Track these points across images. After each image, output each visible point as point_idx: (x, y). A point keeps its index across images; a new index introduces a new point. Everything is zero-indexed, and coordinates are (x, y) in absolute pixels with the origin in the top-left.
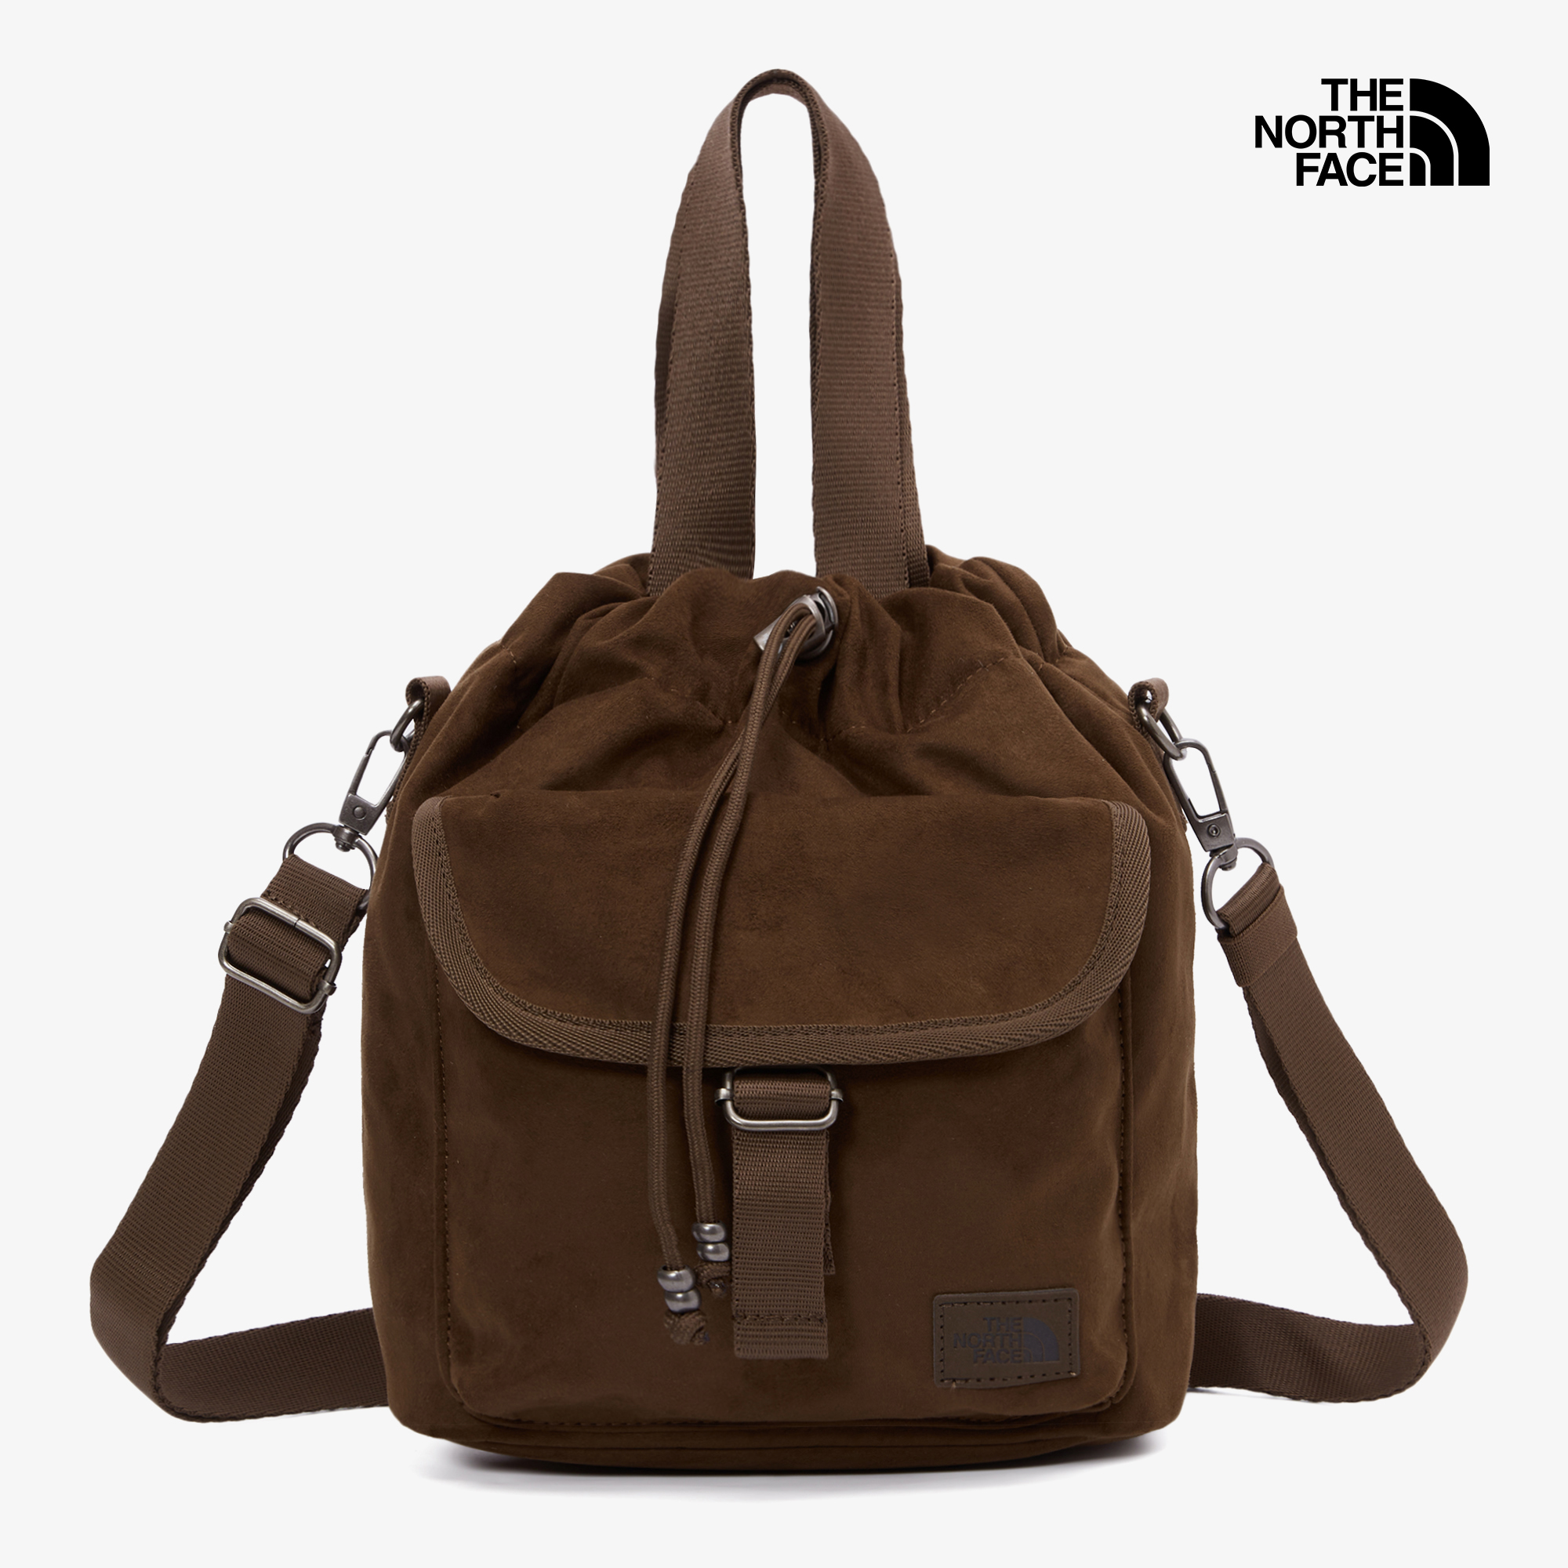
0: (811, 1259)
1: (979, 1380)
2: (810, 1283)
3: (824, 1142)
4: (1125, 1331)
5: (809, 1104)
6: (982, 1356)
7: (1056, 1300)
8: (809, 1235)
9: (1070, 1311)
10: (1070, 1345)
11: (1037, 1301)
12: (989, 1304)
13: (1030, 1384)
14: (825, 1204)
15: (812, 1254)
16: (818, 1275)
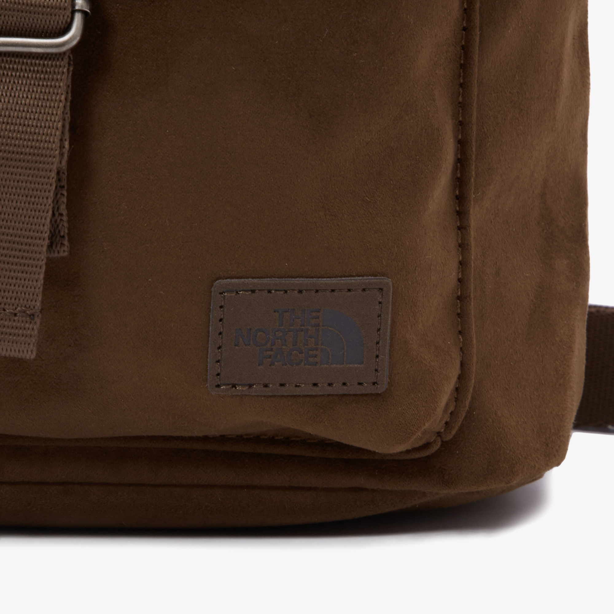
0: (31, 233)
1: (266, 386)
2: (26, 268)
3: (65, 70)
4: (460, 332)
5: (45, 17)
6: (270, 357)
7: (364, 290)
8: (33, 199)
9: (380, 303)
10: (378, 343)
11: (340, 290)
12: (282, 293)
13: (329, 395)
14: (58, 158)
15: (33, 226)
16: (38, 256)
